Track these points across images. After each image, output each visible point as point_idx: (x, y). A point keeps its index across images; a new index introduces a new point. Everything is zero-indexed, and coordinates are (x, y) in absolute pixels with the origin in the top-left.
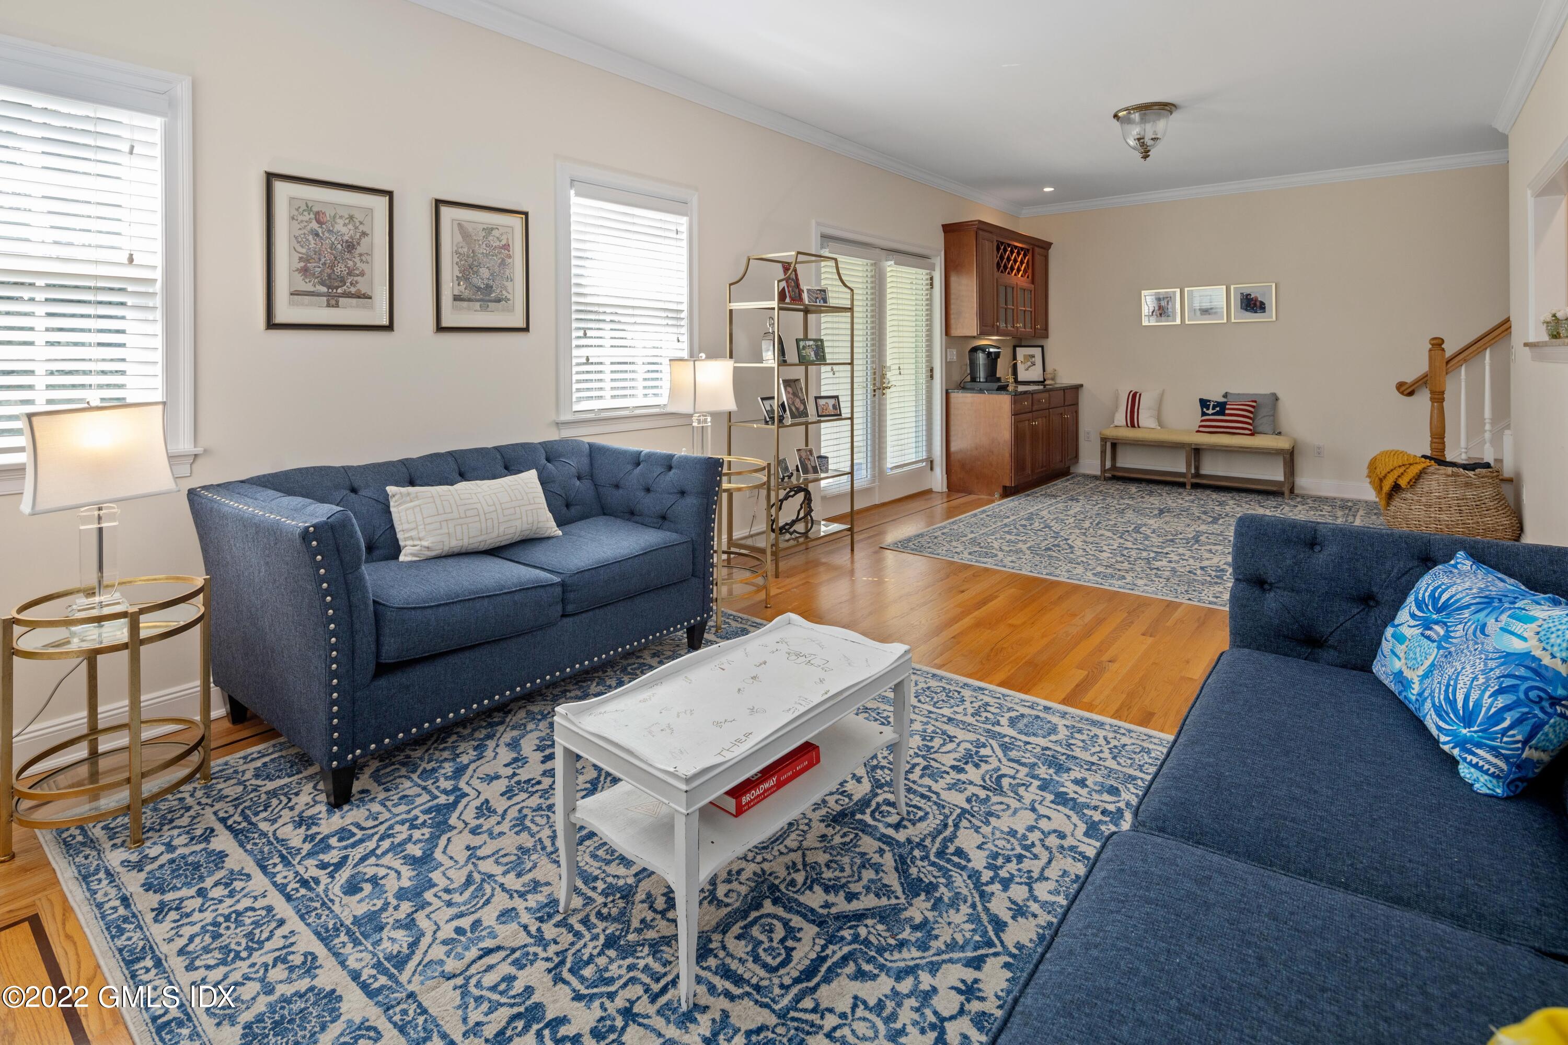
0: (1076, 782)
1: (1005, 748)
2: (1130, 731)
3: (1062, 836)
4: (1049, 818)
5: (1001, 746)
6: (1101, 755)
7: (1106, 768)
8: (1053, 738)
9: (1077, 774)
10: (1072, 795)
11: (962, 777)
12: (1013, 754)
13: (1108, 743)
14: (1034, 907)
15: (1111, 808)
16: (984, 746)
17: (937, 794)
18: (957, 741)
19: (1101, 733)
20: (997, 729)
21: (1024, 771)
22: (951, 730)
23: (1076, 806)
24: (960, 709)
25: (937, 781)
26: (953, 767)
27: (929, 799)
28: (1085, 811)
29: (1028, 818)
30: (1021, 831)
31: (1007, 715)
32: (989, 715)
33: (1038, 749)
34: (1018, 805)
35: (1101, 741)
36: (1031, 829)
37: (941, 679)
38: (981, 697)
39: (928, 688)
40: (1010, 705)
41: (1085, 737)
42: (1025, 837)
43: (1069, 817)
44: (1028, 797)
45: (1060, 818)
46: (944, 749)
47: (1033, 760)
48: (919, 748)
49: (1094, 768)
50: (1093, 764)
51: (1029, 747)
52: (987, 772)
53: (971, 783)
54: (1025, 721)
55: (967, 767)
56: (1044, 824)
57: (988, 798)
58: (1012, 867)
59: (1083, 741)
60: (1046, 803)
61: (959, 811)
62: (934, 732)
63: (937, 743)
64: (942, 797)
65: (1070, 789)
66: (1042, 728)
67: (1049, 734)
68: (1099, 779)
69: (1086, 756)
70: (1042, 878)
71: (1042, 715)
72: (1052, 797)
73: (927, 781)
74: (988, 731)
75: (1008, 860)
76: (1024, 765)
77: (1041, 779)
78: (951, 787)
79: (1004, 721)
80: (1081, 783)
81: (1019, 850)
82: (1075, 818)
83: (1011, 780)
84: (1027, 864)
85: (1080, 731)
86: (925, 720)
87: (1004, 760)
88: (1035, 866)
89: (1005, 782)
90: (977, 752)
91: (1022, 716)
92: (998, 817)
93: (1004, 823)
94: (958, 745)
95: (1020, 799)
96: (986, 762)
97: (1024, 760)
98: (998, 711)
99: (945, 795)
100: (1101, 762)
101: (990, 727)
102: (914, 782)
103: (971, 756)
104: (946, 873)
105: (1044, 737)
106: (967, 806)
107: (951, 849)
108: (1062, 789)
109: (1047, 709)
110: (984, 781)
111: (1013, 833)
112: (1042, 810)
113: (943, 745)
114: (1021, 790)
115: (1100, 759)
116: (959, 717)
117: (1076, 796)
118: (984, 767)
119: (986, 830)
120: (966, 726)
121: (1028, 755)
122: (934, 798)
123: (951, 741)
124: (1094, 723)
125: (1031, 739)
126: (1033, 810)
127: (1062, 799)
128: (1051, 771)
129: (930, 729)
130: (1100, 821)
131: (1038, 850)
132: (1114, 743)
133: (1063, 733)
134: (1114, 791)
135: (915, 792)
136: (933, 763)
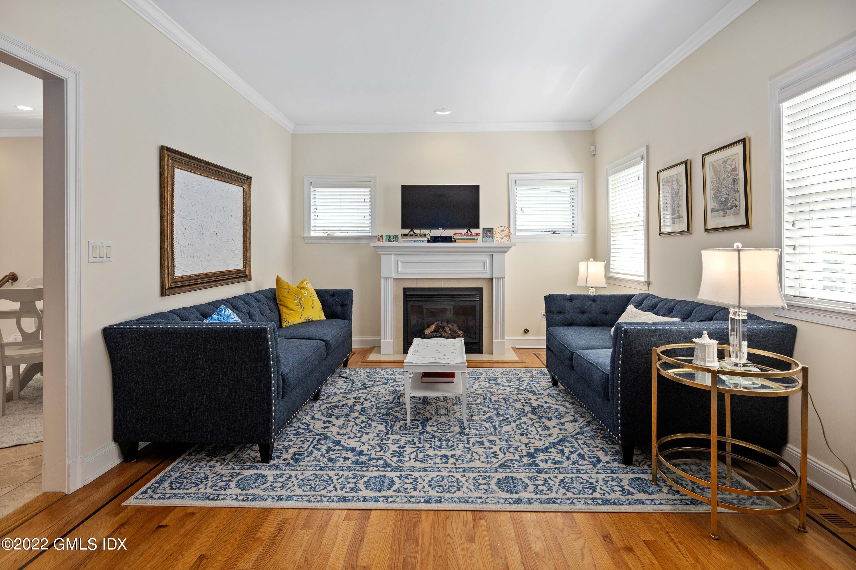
0: (348, 459)
1: (386, 463)
2: (321, 501)
3: (349, 438)
4: (355, 442)
5: (390, 464)
6: (338, 477)
7: (335, 470)
8: (365, 479)
9: (349, 462)
10: (348, 452)
11: (398, 445)
12: (382, 462)
13: (334, 487)
14: (353, 420)
15: (331, 453)
16: (398, 461)
17: (402, 436)
18: (412, 460)
19: (340, 493)
20: (398, 474)
21: (373, 456)
22: (418, 464)
23: (346, 449)
24: (427, 479)
25: (406, 440)
26: (404, 447)
27: (403, 434)
28: (342, 448)
29: (363, 440)
30: (364, 435)
31: (398, 485)
32: (407, 481)
33: (371, 469)
34: (369, 442)
35: (338, 486)
36: (361, 437)
37: (460, 500)
38: (422, 494)
39: (459, 489)
40: (400, 494)
41: (348, 486)
42: (362, 434)
43: (348, 444)
44: (366, 446)
45: (352, 443)
46: (415, 454)
47: (371, 462)
48: (426, 451)
49: (341, 468)
50: (341, 470)
51: (376, 469)
52: (389, 450)
53: (392, 444)
54: (386, 485)
55: (398, 450)
56: (357, 439)
57: (382, 440)
58: (363, 425)
59: (349, 483)
60: (358, 446)
61: (390, 434)
62: (427, 460)
63: (421, 456)
64: (399, 436)
65: (350, 455)
66: (374, 483)
67: (369, 481)
68: (337, 464)
69: (345, 474)
70: (353, 426)
71: (378, 494)
72: (356, 449)
73: (410, 439)
74: (401, 471)
75: (365, 427)
76: (374, 459)
77: (364, 455)
78: (398, 440)
79: (397, 480)
80: (346, 459)
81: (363, 430)
82: (346, 445)
83: (376, 450)
84: (359, 427)
85: (352, 490)
86: (438, 466)
87: (384, 457)
88: (355, 427)
89: (378, 449)
90: (399, 457)
91: (389, 489)
92: (374, 436)
93: (371, 436)
94: (410, 459)
95: (369, 445)
96: (392, 454)
97: (375, 461)
98: (406, 486)
99: (399, 437)
100: (337, 472)
101: (403, 473)
102: (414, 437)
103: (400, 454)
104: (382, 419)
105: (371, 478)
106: (387, 436)
107: (384, 424)
108: (353, 454)
109: (377, 501)
110: (387, 446)
111: (367, 433)
112: (359, 443)
113: (417, 456)
114: (370, 448)
115: (338, 475)
116: (423, 474)
117: (347, 452)
118: (391, 452)
119: (377, 431)
120: (413, 469)
121: (375, 464)
123: (415, 458)
124: (345, 499)
125: (377, 474)
126: (363, 443)
127: (353, 450)
128: (360, 460)
129: (430, 461)
130: (335, 446)
131: (356, 432)
132: (331, 488)
133: (361, 485)
134: (330, 460)
135: (410, 434)
136: (414, 446)
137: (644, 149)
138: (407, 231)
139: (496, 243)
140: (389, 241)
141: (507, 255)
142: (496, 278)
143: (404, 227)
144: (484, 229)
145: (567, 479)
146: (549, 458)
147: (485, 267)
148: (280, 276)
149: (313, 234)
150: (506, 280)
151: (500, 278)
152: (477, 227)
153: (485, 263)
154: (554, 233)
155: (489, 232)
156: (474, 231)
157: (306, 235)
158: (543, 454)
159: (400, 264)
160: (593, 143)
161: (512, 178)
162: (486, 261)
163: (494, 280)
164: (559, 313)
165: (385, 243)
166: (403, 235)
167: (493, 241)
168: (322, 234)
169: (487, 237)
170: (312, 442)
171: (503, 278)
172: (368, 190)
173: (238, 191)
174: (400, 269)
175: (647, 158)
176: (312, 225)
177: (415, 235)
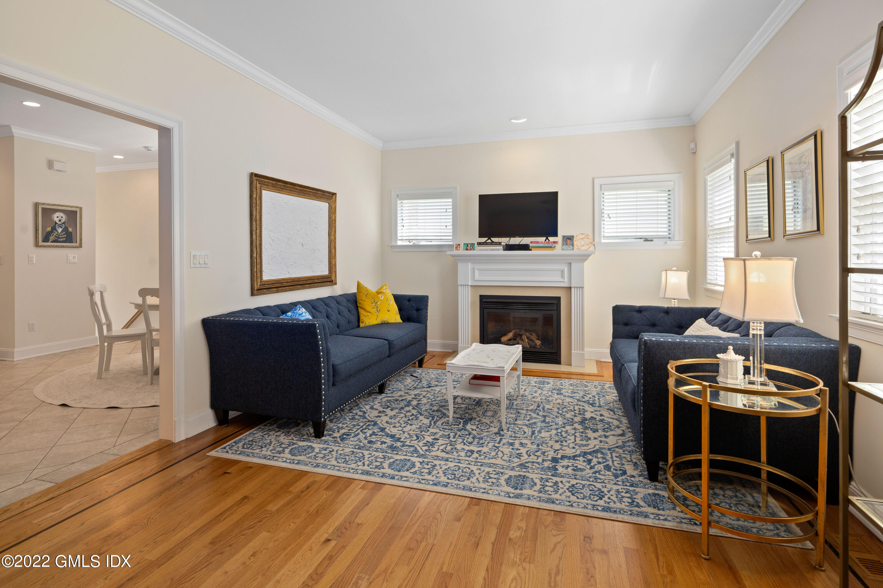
0: (385, 443)
1: (416, 451)
2: (349, 471)
3: (394, 427)
4: (398, 430)
5: (418, 451)
6: (370, 456)
7: (370, 451)
8: (392, 460)
9: (384, 446)
10: (388, 438)
11: (433, 437)
12: (412, 449)
13: (364, 463)
14: (404, 413)
15: (374, 436)
16: (426, 450)
17: (441, 430)
18: (440, 450)
19: (366, 468)
20: (421, 460)
21: (408, 443)
22: (443, 455)
23: (388, 435)
24: (444, 467)
25: (442, 434)
26: (438, 439)
27: (443, 428)
28: (384, 434)
29: (405, 429)
30: (408, 426)
31: (416, 469)
32: (426, 467)
33: (400, 453)
34: (409, 432)
35: (367, 463)
36: (405, 427)
37: (464, 488)
38: (434, 478)
39: (469, 479)
40: (415, 476)
41: (375, 464)
42: (407, 425)
43: (391, 432)
44: (406, 435)
45: (394, 431)
46: (445, 446)
47: (403, 448)
48: (456, 444)
49: (375, 450)
50: (375, 451)
51: (405, 453)
52: (423, 440)
53: (429, 436)
54: (406, 467)
55: (432, 441)
56: (400, 429)
57: (421, 432)
58: (411, 418)
59: (376, 461)
60: (398, 434)
61: (431, 427)
62: (453, 452)
63: (449, 448)
64: (438, 430)
65: (388, 440)
66: (397, 465)
67: (394, 462)
68: (375, 446)
69: (377, 454)
70: (402, 418)
71: (397, 473)
72: (396, 436)
73: (447, 434)
74: (425, 458)
75: (412, 419)
76: (407, 446)
77: (400, 441)
78: (436, 433)
79: (418, 465)
80: (383, 443)
81: (409, 422)
82: (389, 432)
83: (412, 439)
84: (407, 419)
85: (377, 467)
86: (460, 458)
87: (416, 445)
88: (404, 419)
89: (415, 438)
90: (429, 447)
91: (408, 470)
92: (416, 428)
93: (414, 427)
94: (438, 449)
95: (409, 434)
96: (424, 443)
97: (407, 447)
98: (423, 470)
99: (438, 431)
100: (371, 452)
101: (426, 460)
102: (451, 432)
103: (431, 445)
104: (430, 414)
105: (397, 460)
106: (428, 429)
107: (430, 419)
108: (391, 439)
109: (393, 478)
110: (423, 437)
111: (411, 425)
112: (401, 432)
113: (446, 448)
114: (408, 436)
115: (371, 454)
116: (443, 463)
117: (387, 438)
118: (425, 441)
119: (421, 424)
120: (437, 458)
121: (405, 450)
122: (441, 429)
123: (443, 450)
124: (368, 473)
125: (403, 457)
126: (404, 432)
127: (393, 436)
128: (395, 445)
129: (455, 453)
130: (379, 432)
131: (402, 423)
132: (359, 463)
133: (386, 465)
134: (370, 442)
135: (449, 430)
136: (447, 440)
137: (734, 145)
138: (484, 240)
139: (576, 251)
140: (467, 250)
141: (586, 264)
142: (575, 287)
143: (481, 236)
144: (564, 237)
145: (578, 485)
146: (573, 465)
147: (563, 276)
148: (360, 281)
149: (400, 243)
150: (585, 289)
151: (580, 287)
152: (555, 234)
153: (562, 272)
154: (646, 240)
155: (569, 240)
156: (551, 239)
157: (393, 244)
158: (568, 461)
159: (477, 272)
160: (694, 140)
161: (597, 182)
162: (564, 270)
163: (573, 289)
164: (626, 324)
165: (462, 252)
166: (479, 244)
167: (573, 249)
168: (407, 243)
169: (566, 244)
170: (362, 427)
171: (582, 288)
172: (451, 200)
173: (324, 206)
174: (477, 277)
175: (736, 155)
176: (399, 235)
177: (493, 243)
